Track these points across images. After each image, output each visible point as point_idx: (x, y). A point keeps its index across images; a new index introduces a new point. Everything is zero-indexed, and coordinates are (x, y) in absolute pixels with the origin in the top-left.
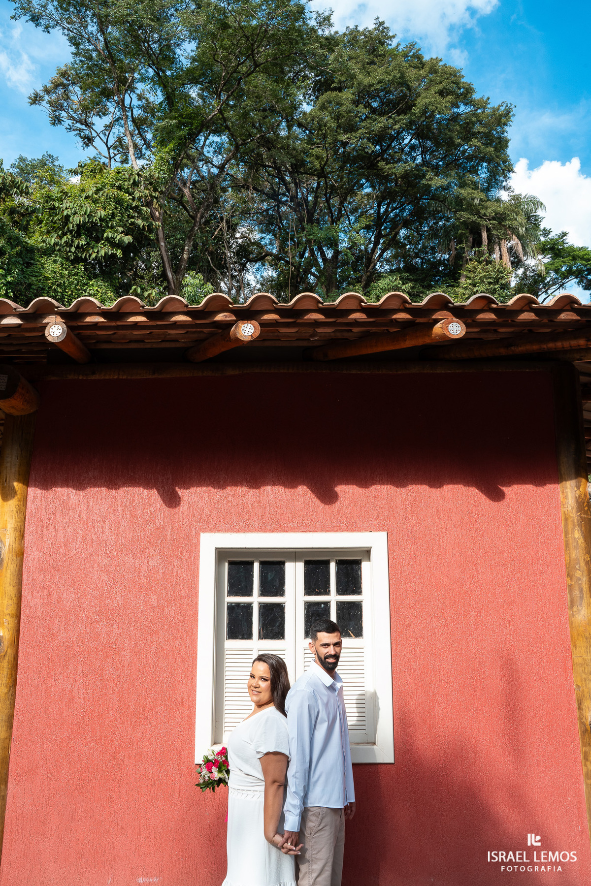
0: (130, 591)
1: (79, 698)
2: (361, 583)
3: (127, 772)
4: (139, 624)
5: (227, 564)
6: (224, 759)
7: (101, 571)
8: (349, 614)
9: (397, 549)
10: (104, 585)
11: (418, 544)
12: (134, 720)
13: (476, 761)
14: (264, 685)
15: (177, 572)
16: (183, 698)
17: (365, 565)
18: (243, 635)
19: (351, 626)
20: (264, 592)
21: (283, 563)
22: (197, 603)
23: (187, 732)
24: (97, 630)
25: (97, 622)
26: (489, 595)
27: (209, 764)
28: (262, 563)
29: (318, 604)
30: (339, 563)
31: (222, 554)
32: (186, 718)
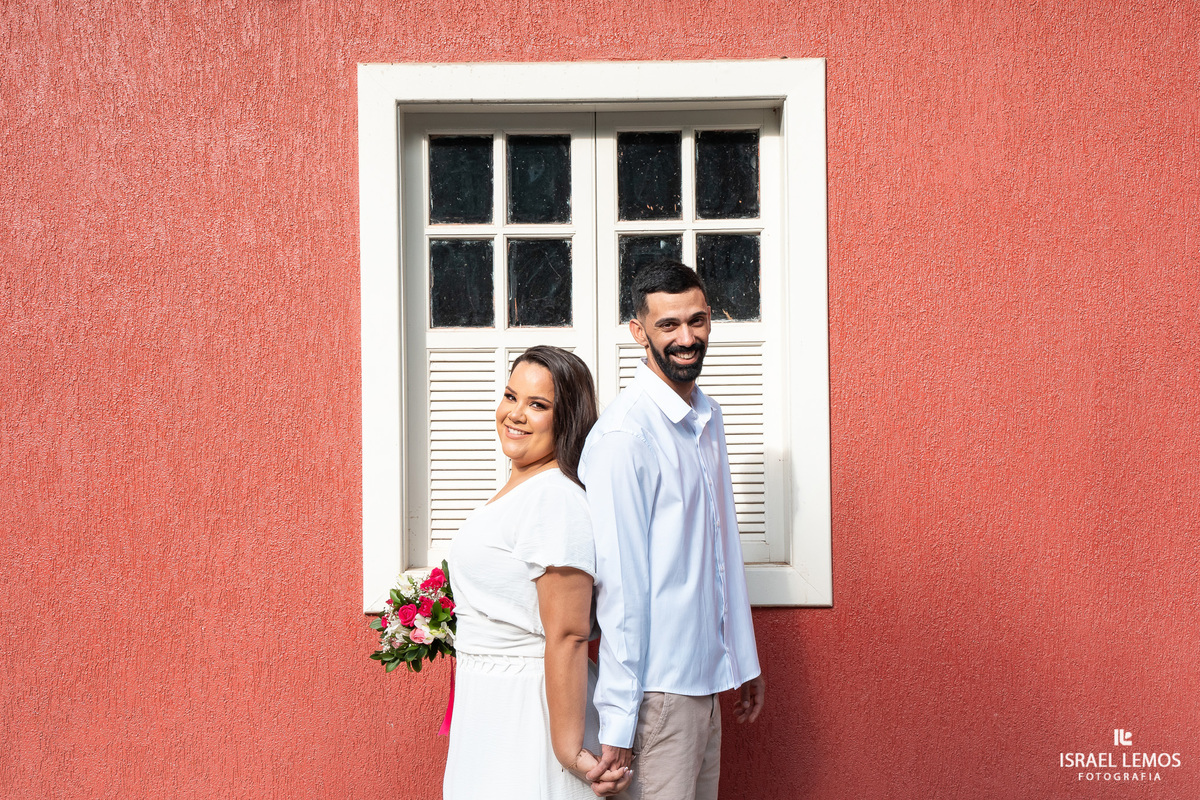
0: (186, 211)
1: (74, 470)
2: (757, 189)
3: (203, 636)
4: (213, 291)
5: (425, 145)
6: (442, 595)
7: (108, 161)
8: (727, 263)
9: (848, 102)
10: (117, 195)
11: (901, 90)
12: (213, 517)
13: (1026, 602)
14: (538, 418)
15: (303, 163)
16: (330, 462)
17: (767, 145)
18: (471, 315)
19: (731, 291)
20: (520, 212)
21: (566, 141)
22: (355, 239)
23: (343, 541)
24: (107, 307)
25: (108, 288)
26: (1076, 215)
27: (405, 608)
28: (513, 142)
29: (651, 240)
30: (704, 140)
31: (413, 118)
32: (340, 509)
